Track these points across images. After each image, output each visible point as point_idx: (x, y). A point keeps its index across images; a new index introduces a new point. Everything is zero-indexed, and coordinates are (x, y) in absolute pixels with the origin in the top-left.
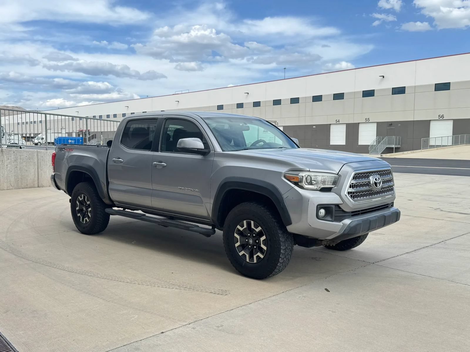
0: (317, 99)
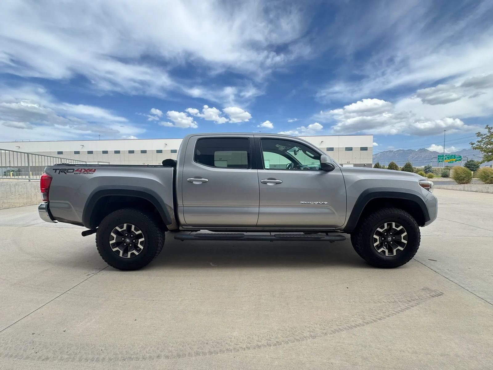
0: (131, 152)
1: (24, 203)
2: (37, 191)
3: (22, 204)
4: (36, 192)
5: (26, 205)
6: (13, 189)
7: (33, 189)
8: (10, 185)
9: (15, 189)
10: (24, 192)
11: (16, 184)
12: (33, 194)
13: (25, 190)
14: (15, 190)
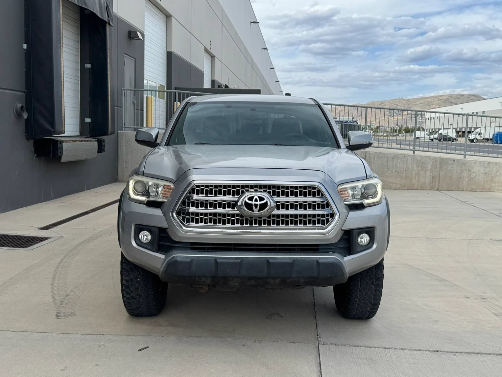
1: (401, 185)
2: (420, 168)
3: (399, 186)
4: (418, 171)
5: (404, 188)
6: (390, 164)
7: (415, 166)
8: (388, 157)
9: (393, 163)
10: (403, 168)
11: (395, 157)
12: (414, 172)
13: (405, 166)
14: (393, 165)
